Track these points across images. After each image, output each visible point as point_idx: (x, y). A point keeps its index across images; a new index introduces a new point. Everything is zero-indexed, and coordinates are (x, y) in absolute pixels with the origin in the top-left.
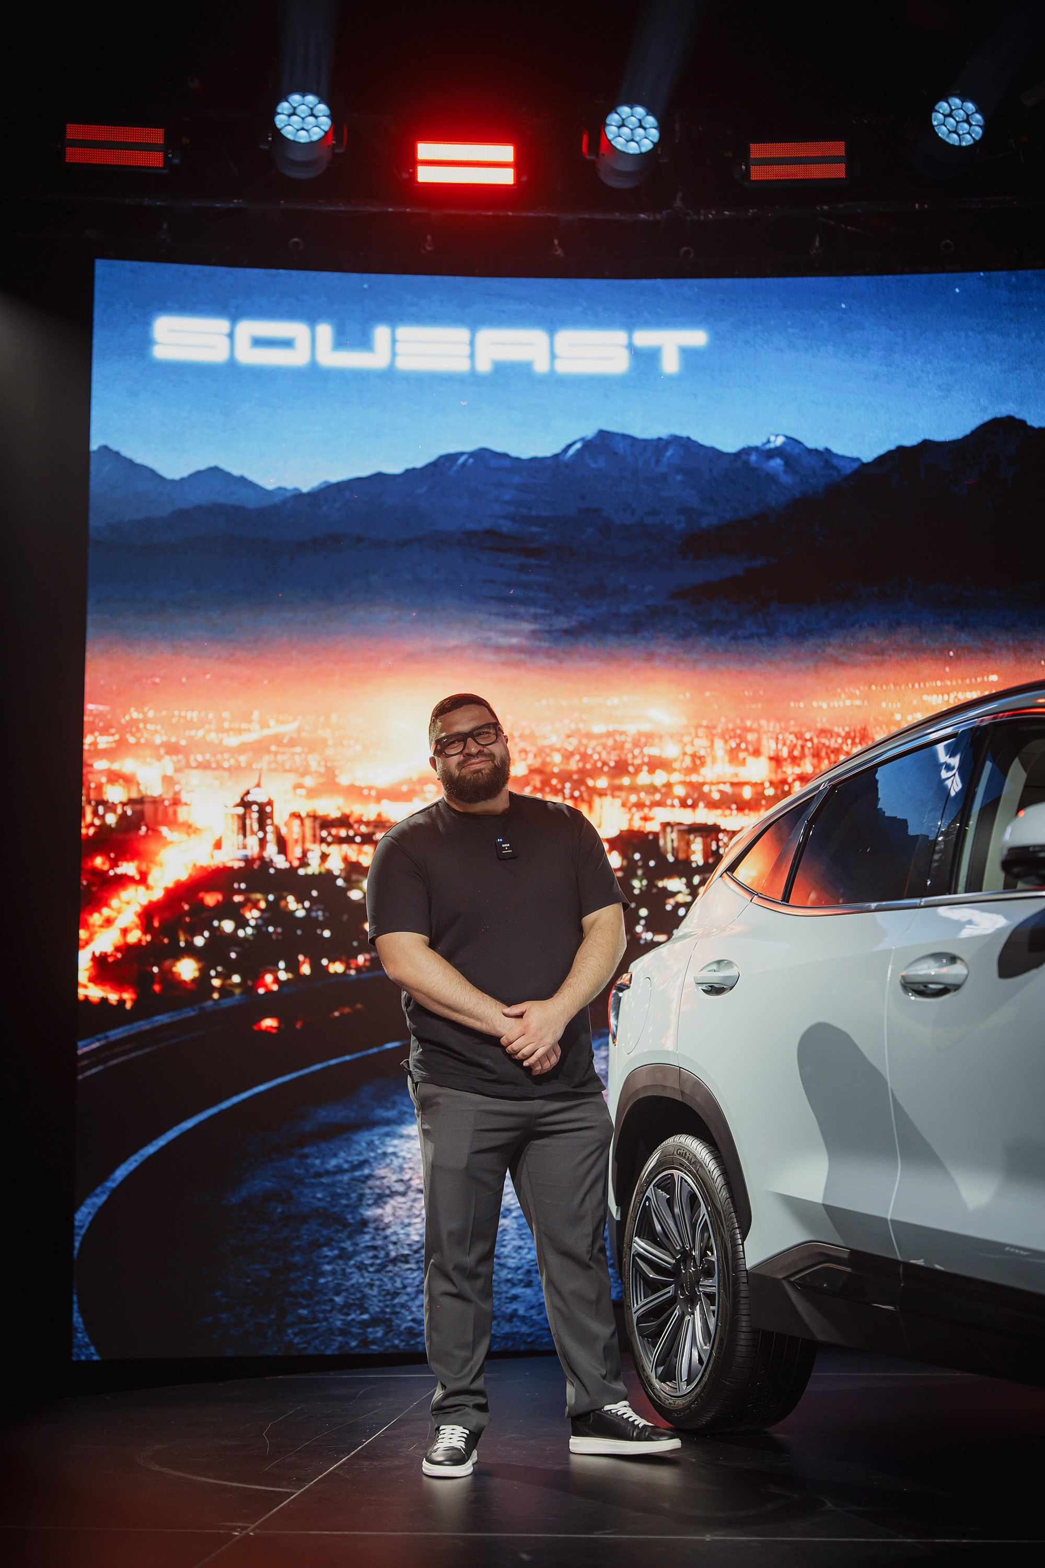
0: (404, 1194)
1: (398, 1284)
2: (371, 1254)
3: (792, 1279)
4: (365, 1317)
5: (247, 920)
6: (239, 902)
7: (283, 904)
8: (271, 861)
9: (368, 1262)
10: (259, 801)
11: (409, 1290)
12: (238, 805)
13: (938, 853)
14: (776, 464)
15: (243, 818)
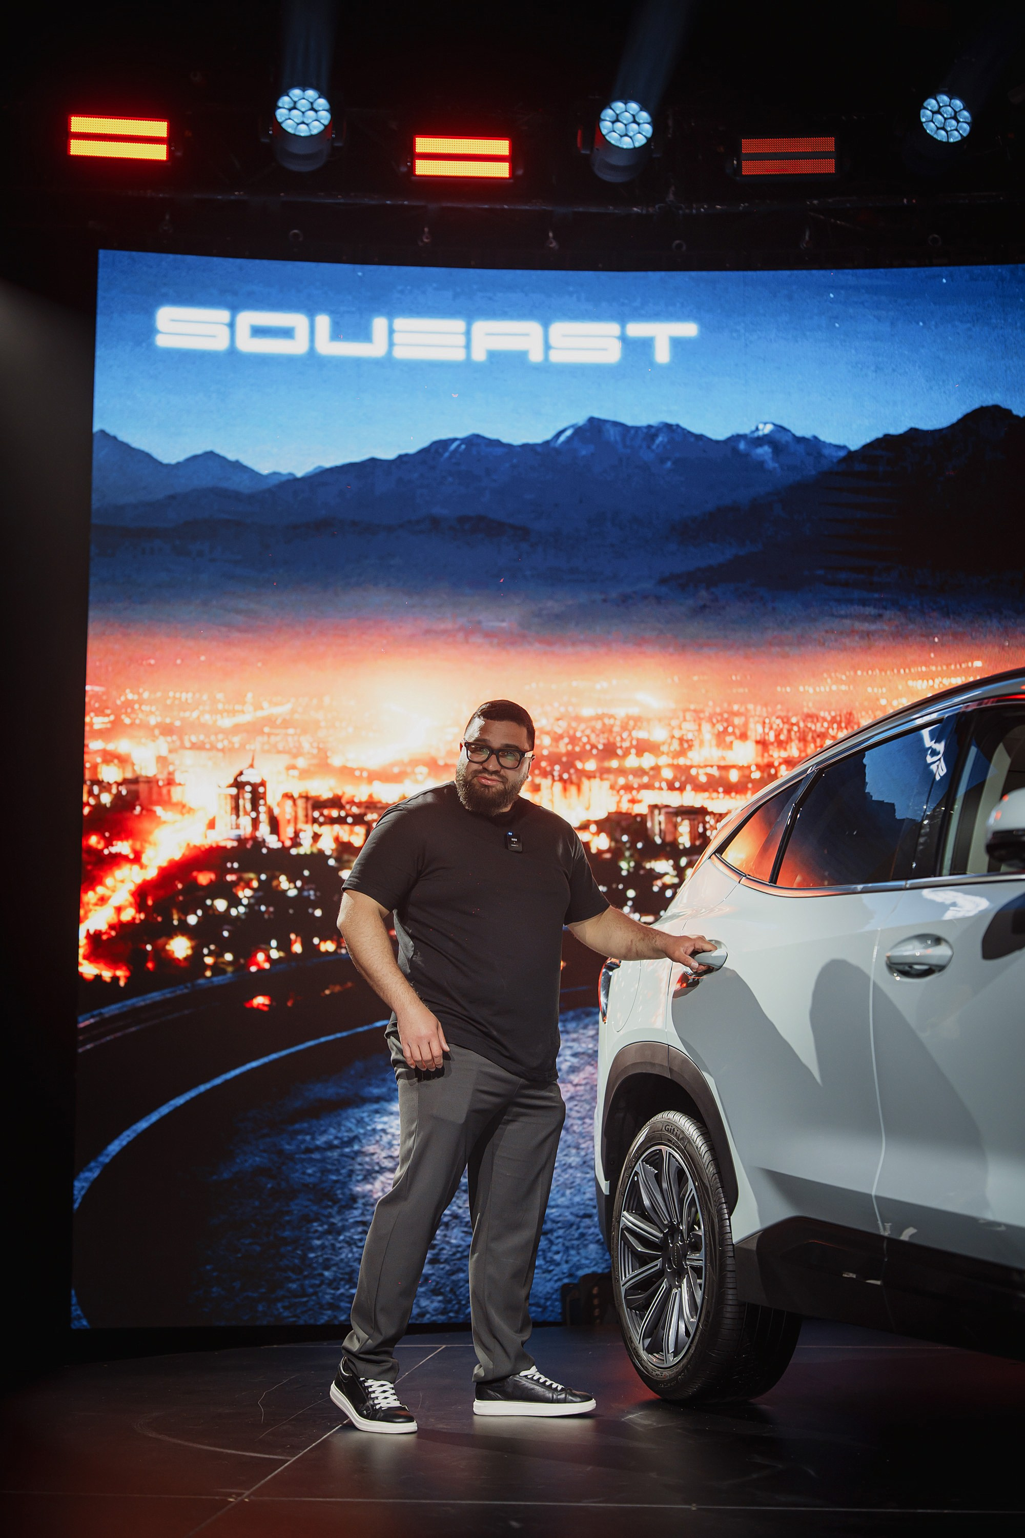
5: (240, 899)
6: (232, 882)
7: (275, 883)
8: (264, 841)
10: (252, 781)
12: (231, 786)
13: (923, 836)
14: (764, 451)
15: (236, 798)
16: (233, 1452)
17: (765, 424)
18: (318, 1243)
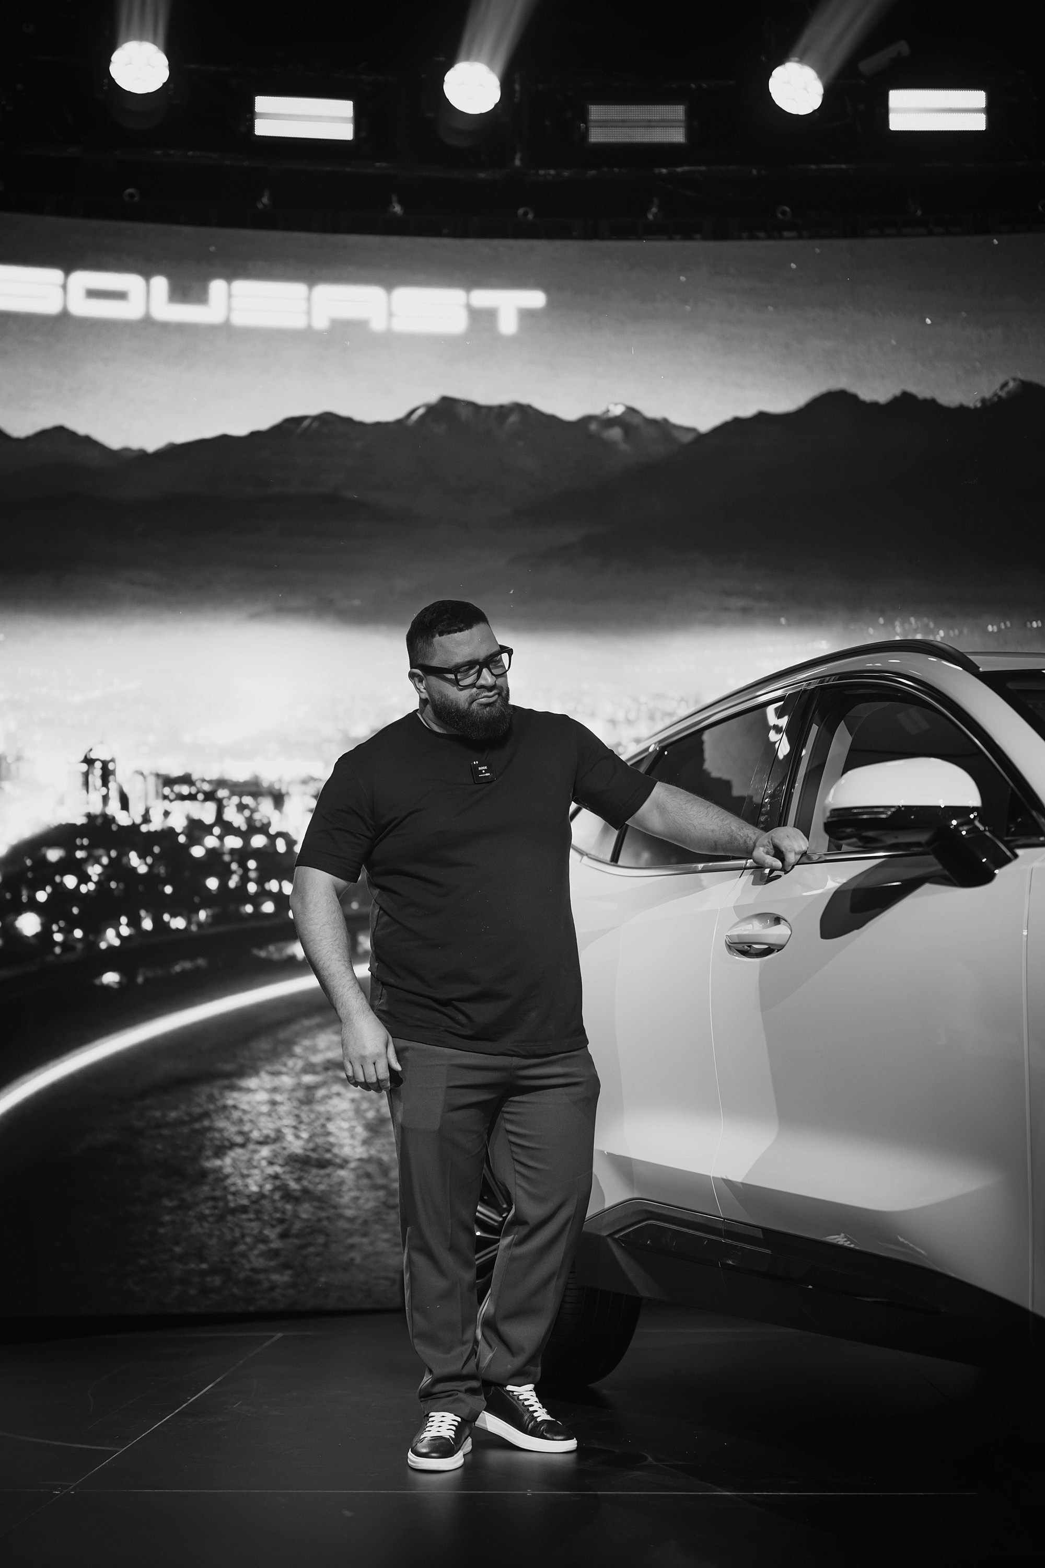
0: (243, 1146)
1: (237, 1234)
2: (210, 1204)
3: (617, 1236)
4: (204, 1266)
5: (90, 877)
6: (82, 859)
7: (124, 860)
8: (114, 818)
9: (207, 1212)
10: (102, 759)
11: (248, 1240)
12: (83, 762)
13: (764, 815)
14: (616, 433)
15: (86, 775)
16: (60, 1443)
17: (616, 404)
18: (167, 1218)
